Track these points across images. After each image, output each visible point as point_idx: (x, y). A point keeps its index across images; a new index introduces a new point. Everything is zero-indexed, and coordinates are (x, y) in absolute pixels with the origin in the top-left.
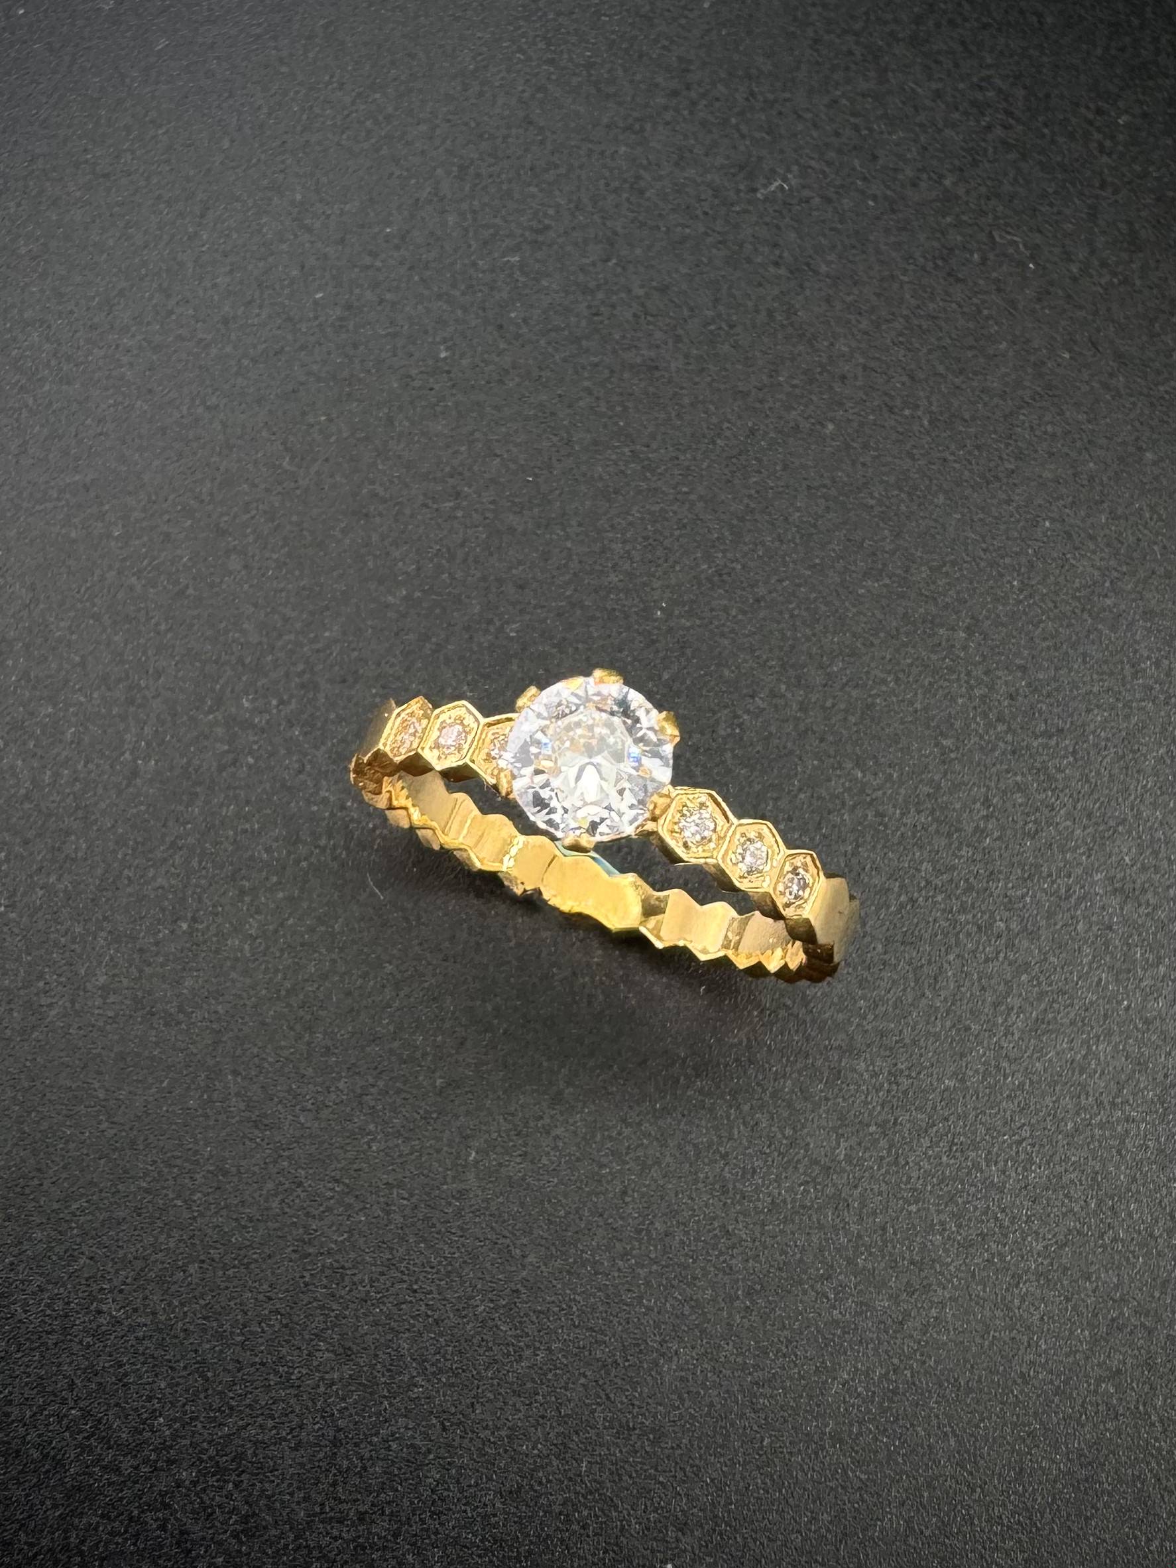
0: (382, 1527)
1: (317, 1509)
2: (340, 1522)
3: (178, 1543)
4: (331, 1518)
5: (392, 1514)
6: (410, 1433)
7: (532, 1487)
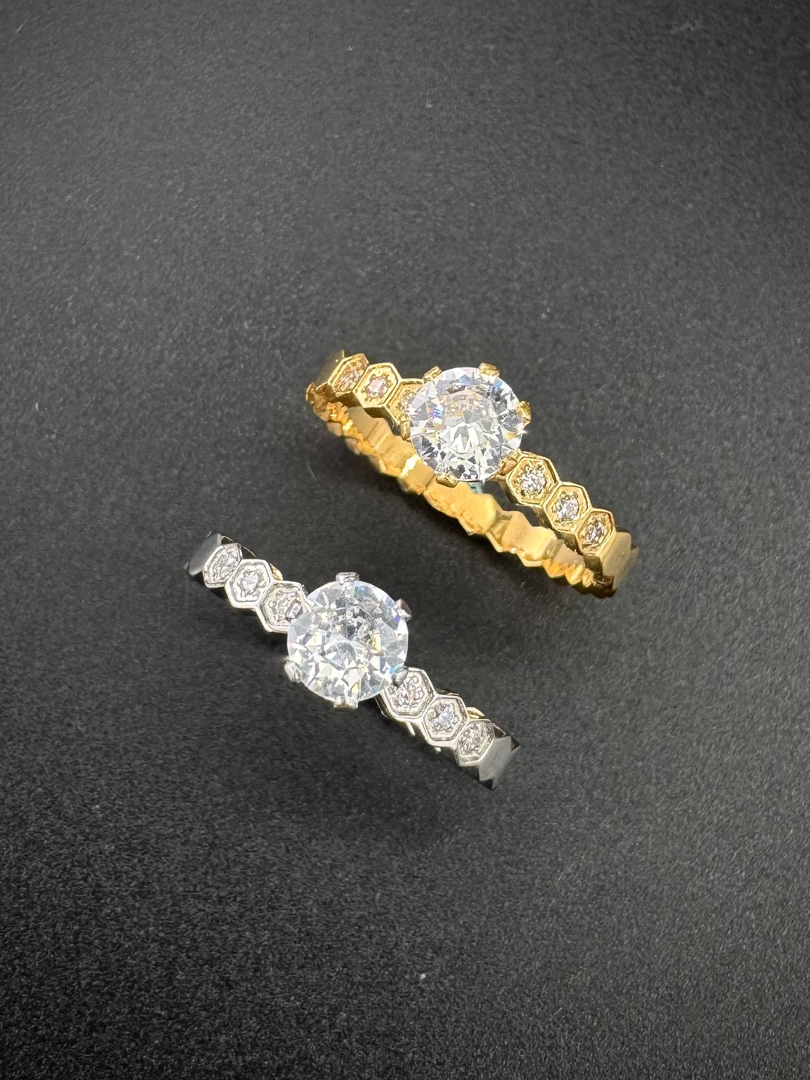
0: (233, 908)
1: (192, 888)
2: (206, 900)
3: (94, 893)
4: (199, 897)
5: (241, 902)
6: (264, 849)
7: (339, 903)
